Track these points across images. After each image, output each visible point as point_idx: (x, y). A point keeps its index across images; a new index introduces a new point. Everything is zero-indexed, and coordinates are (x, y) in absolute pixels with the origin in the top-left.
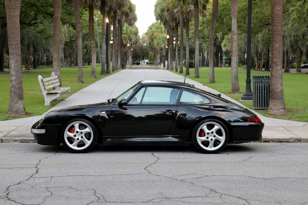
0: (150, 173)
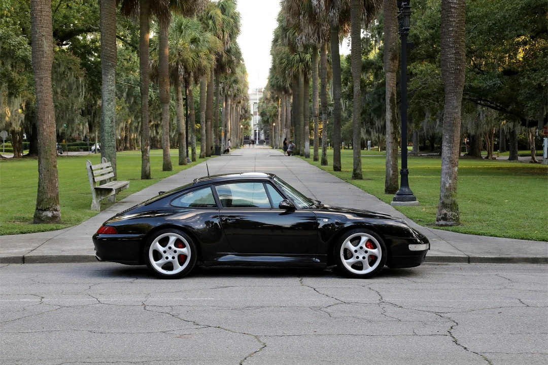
0: (256, 337)
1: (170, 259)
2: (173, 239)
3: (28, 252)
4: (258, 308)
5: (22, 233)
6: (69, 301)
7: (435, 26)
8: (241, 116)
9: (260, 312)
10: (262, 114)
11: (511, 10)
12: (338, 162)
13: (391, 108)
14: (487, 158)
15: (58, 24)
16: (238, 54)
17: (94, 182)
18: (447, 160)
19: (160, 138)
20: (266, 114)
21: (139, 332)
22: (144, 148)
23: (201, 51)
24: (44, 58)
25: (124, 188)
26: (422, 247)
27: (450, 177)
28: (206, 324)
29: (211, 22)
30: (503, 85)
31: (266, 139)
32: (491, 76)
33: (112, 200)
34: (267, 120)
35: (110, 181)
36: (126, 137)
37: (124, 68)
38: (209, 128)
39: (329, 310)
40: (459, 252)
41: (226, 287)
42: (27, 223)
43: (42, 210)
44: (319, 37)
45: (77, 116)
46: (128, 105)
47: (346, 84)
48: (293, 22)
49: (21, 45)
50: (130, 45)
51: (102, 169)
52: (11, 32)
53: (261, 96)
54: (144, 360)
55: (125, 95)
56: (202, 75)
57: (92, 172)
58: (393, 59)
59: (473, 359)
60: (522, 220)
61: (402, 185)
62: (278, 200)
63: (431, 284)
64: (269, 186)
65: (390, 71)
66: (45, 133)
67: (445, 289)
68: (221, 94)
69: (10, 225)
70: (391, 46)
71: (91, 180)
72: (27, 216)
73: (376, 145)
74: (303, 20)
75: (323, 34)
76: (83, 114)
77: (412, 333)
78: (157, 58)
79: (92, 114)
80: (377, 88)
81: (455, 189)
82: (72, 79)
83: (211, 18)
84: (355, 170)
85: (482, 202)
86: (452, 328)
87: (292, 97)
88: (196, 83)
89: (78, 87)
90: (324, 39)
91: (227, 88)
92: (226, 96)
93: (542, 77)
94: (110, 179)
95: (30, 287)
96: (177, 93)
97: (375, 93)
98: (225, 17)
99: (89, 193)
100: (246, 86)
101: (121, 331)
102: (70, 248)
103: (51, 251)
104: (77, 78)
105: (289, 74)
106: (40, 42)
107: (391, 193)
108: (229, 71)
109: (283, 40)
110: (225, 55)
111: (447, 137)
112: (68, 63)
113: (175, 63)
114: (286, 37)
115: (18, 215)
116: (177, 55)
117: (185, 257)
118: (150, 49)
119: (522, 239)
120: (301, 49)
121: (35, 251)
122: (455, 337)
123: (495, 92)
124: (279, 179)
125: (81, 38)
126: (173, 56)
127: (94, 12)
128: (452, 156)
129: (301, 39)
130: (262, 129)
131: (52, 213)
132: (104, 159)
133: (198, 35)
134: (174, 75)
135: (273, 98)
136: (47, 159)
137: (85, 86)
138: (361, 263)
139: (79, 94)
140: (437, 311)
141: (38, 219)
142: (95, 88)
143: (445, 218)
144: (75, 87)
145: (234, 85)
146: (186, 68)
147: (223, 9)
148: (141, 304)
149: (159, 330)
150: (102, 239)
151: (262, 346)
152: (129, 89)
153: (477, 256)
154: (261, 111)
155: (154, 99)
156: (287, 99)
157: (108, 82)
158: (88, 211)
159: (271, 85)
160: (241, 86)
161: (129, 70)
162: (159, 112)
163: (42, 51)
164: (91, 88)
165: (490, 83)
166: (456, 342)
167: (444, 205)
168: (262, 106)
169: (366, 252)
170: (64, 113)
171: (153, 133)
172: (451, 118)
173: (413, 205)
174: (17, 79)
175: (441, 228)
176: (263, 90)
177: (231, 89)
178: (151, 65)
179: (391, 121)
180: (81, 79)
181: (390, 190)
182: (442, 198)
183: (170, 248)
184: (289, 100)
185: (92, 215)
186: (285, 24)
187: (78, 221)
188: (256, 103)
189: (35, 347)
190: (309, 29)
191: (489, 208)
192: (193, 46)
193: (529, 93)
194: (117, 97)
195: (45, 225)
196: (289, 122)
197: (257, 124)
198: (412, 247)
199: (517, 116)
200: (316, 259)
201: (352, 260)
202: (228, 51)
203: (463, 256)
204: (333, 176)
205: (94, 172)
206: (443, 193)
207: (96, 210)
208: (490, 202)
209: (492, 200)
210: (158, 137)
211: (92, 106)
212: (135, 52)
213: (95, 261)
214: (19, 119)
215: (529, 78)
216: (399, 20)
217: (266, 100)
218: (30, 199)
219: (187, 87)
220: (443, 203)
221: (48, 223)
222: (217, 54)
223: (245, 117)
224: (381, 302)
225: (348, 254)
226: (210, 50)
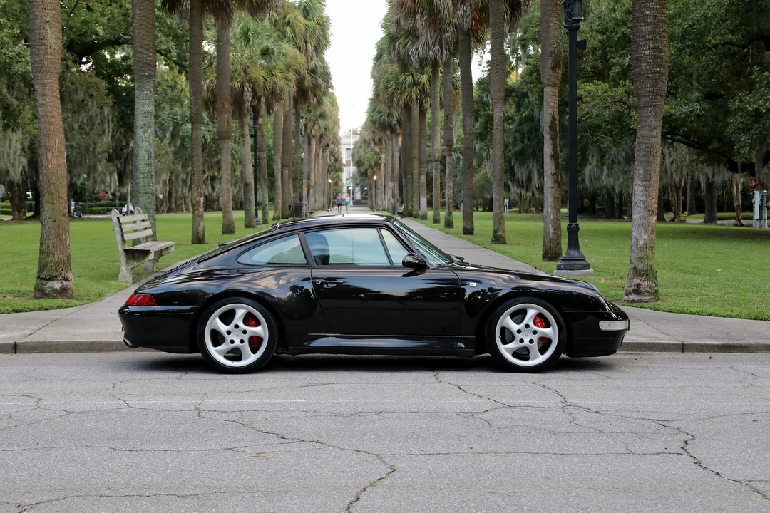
1: (237, 343)
2: (241, 312)
3: (22, 337)
4: (375, 413)
5: (16, 311)
6: (82, 404)
7: (607, 30)
8: (330, 166)
9: (379, 420)
10: (358, 164)
11: (714, 6)
12: (469, 222)
13: (551, 138)
14: (673, 220)
15: (74, 32)
16: (326, 76)
17: (124, 241)
18: (641, 205)
19: (217, 195)
20: (363, 164)
21: (190, 449)
22: (195, 199)
23: (275, 68)
24: (47, 54)
25: (166, 252)
26: (618, 325)
27: (646, 231)
28: (297, 436)
29: (288, 30)
30: (703, 112)
31: (363, 198)
32: (686, 100)
33: (150, 269)
34: (365, 172)
35: (147, 241)
36: (170, 194)
37: (167, 97)
38: (286, 179)
39: (486, 416)
40: (667, 336)
41: (323, 385)
42: (24, 298)
43: (45, 279)
44: (442, 48)
45: (100, 161)
46: (173, 149)
48: (406, 25)
49: (21, 57)
50: (177, 64)
51: (135, 222)
52: (6, 39)
53: (357, 138)
54: (198, 491)
55: (168, 135)
56: (277, 102)
57: (120, 227)
58: (554, 68)
59: (736, 491)
60: (750, 294)
61: (569, 248)
62: (399, 255)
63: (635, 380)
64: (385, 233)
65: (549, 85)
66: (50, 166)
67: (659, 388)
68: (302, 134)
70: (551, 49)
71: (119, 238)
72: (23, 288)
73: (515, 207)
74: (420, 22)
75: (446, 43)
76: (110, 159)
77: (624, 451)
78: (213, 77)
79: (122, 158)
80: (520, 124)
81: (652, 247)
82: (94, 111)
83: (289, 24)
84: (495, 232)
85: (685, 272)
86: (686, 443)
87: (400, 139)
88: (269, 113)
89: (102, 122)
90: (450, 51)
91: (310, 125)
92: (309, 137)
93: (760, 99)
94: (147, 238)
95: (21, 385)
96: (242, 127)
97: (517, 131)
98: (309, 23)
99: (117, 261)
100: (336, 123)
101: (162, 448)
102: (86, 332)
103: (58, 336)
104: (101, 109)
105: (398, 103)
106: (42, 31)
107: (551, 261)
108: (313, 101)
109: (390, 54)
110: (308, 77)
111: (641, 172)
112: (88, 88)
113: (239, 84)
114: (394, 49)
115: (12, 287)
116: (242, 73)
117: (260, 340)
118: (203, 66)
119: (756, 319)
120: (415, 67)
121: (32, 336)
122: (695, 456)
123: (692, 122)
124: (401, 223)
126: (237, 73)
127: (125, 15)
128: (648, 200)
129: (417, 50)
130: (358, 185)
131: (61, 283)
132: (138, 209)
133: (270, 45)
134: (238, 100)
135: (374, 140)
136: (54, 204)
137: (113, 120)
138: (527, 349)
139: (104, 131)
140: (656, 419)
141: (40, 293)
142: (126, 124)
143: (637, 291)
144: (98, 121)
145: (320, 121)
146: (254, 91)
147: (306, 12)
148: (193, 408)
149: (222, 447)
150: (133, 312)
151: (389, 471)
152: (174, 127)
153: (696, 342)
154: (356, 160)
155: (209, 140)
156: (394, 140)
157: (143, 99)
158: (113, 283)
159: (372, 121)
160: (329, 123)
161: (174, 100)
162: (216, 160)
163: (45, 45)
164: (121, 123)
165: (685, 109)
166: (699, 463)
167: (637, 272)
168: (358, 152)
169: (535, 332)
170: (83, 158)
171: (208, 189)
172: (646, 143)
173: (587, 275)
174: (15, 106)
175: (634, 304)
176: (359, 130)
177: (316, 127)
178: (205, 87)
179: (551, 156)
180: (106, 111)
181: (550, 255)
182: (633, 261)
183: (237, 326)
184: (397, 142)
185: (120, 288)
186: (393, 30)
187: (100, 296)
188: (350, 149)
189: (22, 472)
190: (427, 37)
191: (697, 279)
192: (264, 61)
193: (742, 123)
194: (158, 138)
195: (50, 300)
196: (397, 172)
197: (351, 178)
198: (604, 326)
199: (724, 155)
200: (459, 344)
201: (512, 345)
202: (313, 72)
203: (674, 342)
204: (464, 241)
205: (123, 226)
206: (635, 253)
207: (126, 282)
208: (695, 271)
209: (698, 269)
210: (215, 194)
211: (122, 150)
212: (183, 74)
213: (123, 350)
214: (19, 165)
215: (741, 100)
216: (565, 7)
217: (365, 142)
218: (30, 267)
219: (255, 119)
220: (635, 269)
221: (54, 298)
222: (298, 73)
223: (335, 168)
224: (565, 404)
225: (507, 336)
226: (288, 68)
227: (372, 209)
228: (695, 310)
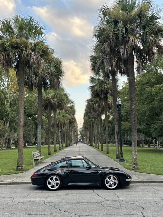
1: (53, 184)
2: (54, 178)
3: (12, 181)
4: (80, 203)
6: (22, 200)
9: (81, 205)
10: (81, 135)
13: (117, 135)
14: (142, 146)
16: (75, 119)
25: (42, 159)
26: (130, 180)
27: (135, 155)
28: (63, 210)
31: (82, 141)
32: (143, 125)
33: (39, 162)
34: (82, 136)
36: (45, 141)
38: (67, 139)
39: (102, 203)
41: (70, 194)
42: (14, 170)
43: (18, 167)
46: (46, 133)
47: (103, 127)
48: (89, 111)
50: (47, 118)
51: (36, 153)
55: (45, 130)
56: (65, 125)
58: (117, 121)
60: (156, 168)
61: (121, 157)
62: (86, 165)
64: (83, 161)
65: (116, 124)
66: (20, 144)
67: (138, 194)
69: (9, 171)
70: (116, 118)
71: (33, 157)
72: (14, 168)
73: (112, 143)
74: (92, 111)
75: (97, 114)
76: (34, 136)
77: (130, 213)
78: (53, 121)
80: (112, 128)
81: (137, 159)
84: (107, 151)
85: (144, 162)
86: (142, 211)
87: (89, 130)
88: (64, 127)
91: (72, 128)
94: (39, 156)
95: (11, 194)
96: (59, 130)
98: (72, 110)
100: (77, 127)
102: (25, 179)
105: (88, 124)
106: (20, 119)
108: (73, 124)
109: (86, 116)
111: (134, 144)
112: (30, 123)
113: (58, 122)
115: (12, 168)
116: (59, 120)
117: (58, 183)
118: (51, 119)
120: (91, 118)
121: (14, 181)
122: (144, 215)
124: (86, 158)
125: (34, 116)
128: (135, 149)
129: (92, 115)
131: (21, 167)
132: (37, 150)
133: (64, 115)
134: (58, 125)
138: (111, 185)
139: (33, 131)
140: (137, 204)
141: (17, 169)
143: (134, 168)
146: (61, 123)
147: (71, 108)
148: (43, 201)
149: (48, 213)
150: (33, 178)
153: (145, 181)
157: (39, 128)
158: (32, 166)
163: (20, 121)
165: (143, 127)
167: (134, 164)
169: (113, 181)
172: (134, 138)
173: (124, 163)
175: (134, 171)
178: (52, 123)
179: (117, 138)
181: (118, 158)
183: (53, 181)
185: (33, 167)
186: (87, 112)
187: (29, 169)
188: (80, 132)
190: (93, 113)
191: (146, 164)
192: (63, 118)
193: (153, 130)
196: (89, 137)
197: (80, 137)
198: (127, 180)
199: (151, 136)
200: (98, 184)
201: (108, 184)
202: (72, 119)
203: (141, 181)
205: (34, 154)
206: (133, 160)
208: (146, 162)
210: (54, 141)
215: (153, 126)
216: (118, 111)
217: (82, 131)
219: (61, 128)
220: (133, 163)
221: (20, 170)
222: (69, 119)
223: (77, 135)
224: (119, 200)
225: (107, 182)
226: (67, 119)
227: (84, 143)
228: (145, 172)
